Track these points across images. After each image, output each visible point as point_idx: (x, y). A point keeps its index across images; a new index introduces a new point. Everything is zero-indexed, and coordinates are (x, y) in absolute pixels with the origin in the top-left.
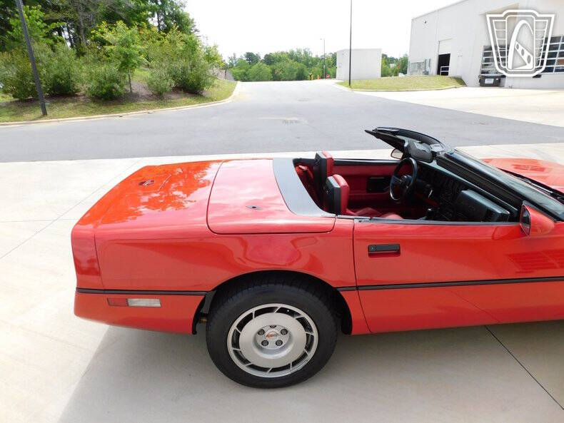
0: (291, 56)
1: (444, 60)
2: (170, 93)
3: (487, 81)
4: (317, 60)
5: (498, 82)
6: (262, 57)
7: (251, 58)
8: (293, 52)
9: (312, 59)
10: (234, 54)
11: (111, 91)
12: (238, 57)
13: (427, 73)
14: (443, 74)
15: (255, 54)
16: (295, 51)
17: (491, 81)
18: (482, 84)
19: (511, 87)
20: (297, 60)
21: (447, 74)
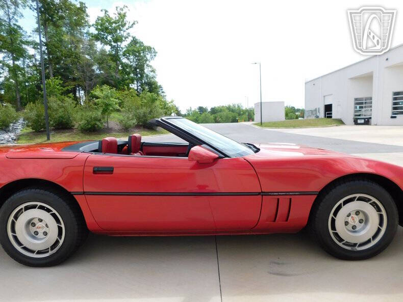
0: (229, 108)
1: (328, 108)
2: (133, 128)
3: (359, 121)
4: (247, 110)
5: (367, 122)
6: (209, 110)
7: (201, 109)
8: (230, 106)
9: (243, 111)
10: (191, 108)
11: (94, 127)
12: (193, 109)
13: (317, 117)
14: (328, 117)
15: (204, 107)
16: (232, 105)
17: (362, 121)
18: (356, 123)
19: (376, 125)
20: (233, 111)
21: (331, 117)
